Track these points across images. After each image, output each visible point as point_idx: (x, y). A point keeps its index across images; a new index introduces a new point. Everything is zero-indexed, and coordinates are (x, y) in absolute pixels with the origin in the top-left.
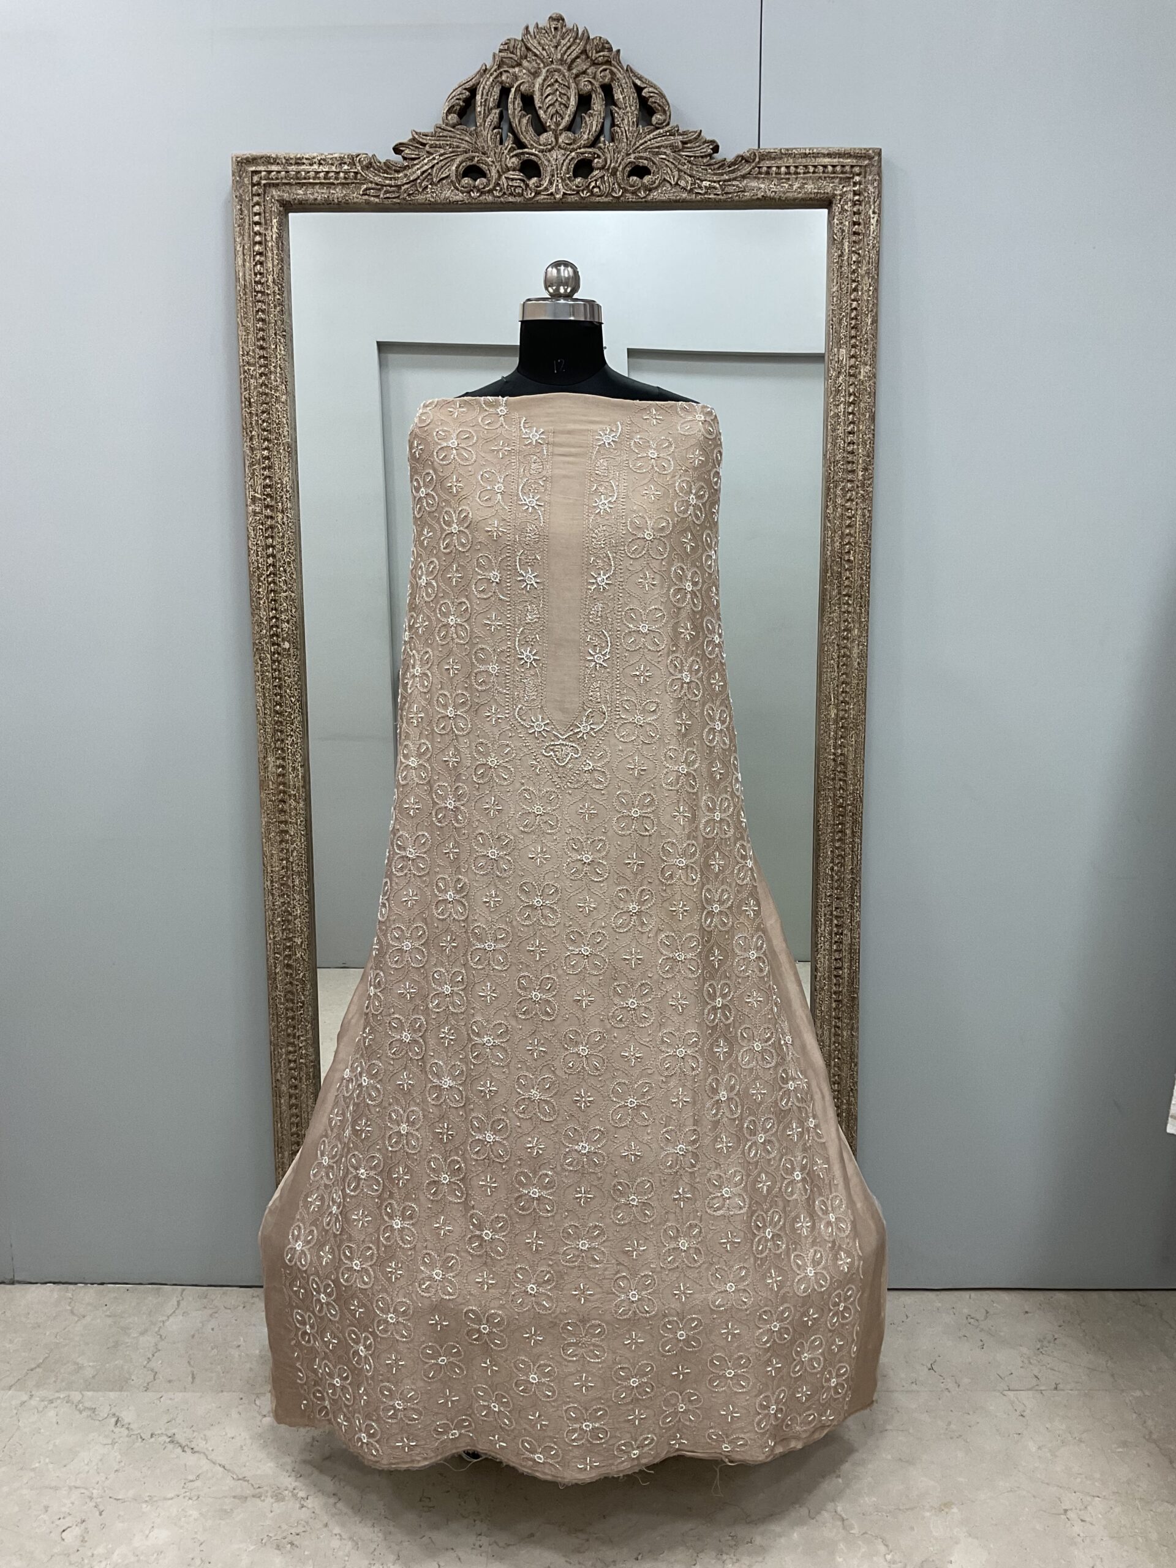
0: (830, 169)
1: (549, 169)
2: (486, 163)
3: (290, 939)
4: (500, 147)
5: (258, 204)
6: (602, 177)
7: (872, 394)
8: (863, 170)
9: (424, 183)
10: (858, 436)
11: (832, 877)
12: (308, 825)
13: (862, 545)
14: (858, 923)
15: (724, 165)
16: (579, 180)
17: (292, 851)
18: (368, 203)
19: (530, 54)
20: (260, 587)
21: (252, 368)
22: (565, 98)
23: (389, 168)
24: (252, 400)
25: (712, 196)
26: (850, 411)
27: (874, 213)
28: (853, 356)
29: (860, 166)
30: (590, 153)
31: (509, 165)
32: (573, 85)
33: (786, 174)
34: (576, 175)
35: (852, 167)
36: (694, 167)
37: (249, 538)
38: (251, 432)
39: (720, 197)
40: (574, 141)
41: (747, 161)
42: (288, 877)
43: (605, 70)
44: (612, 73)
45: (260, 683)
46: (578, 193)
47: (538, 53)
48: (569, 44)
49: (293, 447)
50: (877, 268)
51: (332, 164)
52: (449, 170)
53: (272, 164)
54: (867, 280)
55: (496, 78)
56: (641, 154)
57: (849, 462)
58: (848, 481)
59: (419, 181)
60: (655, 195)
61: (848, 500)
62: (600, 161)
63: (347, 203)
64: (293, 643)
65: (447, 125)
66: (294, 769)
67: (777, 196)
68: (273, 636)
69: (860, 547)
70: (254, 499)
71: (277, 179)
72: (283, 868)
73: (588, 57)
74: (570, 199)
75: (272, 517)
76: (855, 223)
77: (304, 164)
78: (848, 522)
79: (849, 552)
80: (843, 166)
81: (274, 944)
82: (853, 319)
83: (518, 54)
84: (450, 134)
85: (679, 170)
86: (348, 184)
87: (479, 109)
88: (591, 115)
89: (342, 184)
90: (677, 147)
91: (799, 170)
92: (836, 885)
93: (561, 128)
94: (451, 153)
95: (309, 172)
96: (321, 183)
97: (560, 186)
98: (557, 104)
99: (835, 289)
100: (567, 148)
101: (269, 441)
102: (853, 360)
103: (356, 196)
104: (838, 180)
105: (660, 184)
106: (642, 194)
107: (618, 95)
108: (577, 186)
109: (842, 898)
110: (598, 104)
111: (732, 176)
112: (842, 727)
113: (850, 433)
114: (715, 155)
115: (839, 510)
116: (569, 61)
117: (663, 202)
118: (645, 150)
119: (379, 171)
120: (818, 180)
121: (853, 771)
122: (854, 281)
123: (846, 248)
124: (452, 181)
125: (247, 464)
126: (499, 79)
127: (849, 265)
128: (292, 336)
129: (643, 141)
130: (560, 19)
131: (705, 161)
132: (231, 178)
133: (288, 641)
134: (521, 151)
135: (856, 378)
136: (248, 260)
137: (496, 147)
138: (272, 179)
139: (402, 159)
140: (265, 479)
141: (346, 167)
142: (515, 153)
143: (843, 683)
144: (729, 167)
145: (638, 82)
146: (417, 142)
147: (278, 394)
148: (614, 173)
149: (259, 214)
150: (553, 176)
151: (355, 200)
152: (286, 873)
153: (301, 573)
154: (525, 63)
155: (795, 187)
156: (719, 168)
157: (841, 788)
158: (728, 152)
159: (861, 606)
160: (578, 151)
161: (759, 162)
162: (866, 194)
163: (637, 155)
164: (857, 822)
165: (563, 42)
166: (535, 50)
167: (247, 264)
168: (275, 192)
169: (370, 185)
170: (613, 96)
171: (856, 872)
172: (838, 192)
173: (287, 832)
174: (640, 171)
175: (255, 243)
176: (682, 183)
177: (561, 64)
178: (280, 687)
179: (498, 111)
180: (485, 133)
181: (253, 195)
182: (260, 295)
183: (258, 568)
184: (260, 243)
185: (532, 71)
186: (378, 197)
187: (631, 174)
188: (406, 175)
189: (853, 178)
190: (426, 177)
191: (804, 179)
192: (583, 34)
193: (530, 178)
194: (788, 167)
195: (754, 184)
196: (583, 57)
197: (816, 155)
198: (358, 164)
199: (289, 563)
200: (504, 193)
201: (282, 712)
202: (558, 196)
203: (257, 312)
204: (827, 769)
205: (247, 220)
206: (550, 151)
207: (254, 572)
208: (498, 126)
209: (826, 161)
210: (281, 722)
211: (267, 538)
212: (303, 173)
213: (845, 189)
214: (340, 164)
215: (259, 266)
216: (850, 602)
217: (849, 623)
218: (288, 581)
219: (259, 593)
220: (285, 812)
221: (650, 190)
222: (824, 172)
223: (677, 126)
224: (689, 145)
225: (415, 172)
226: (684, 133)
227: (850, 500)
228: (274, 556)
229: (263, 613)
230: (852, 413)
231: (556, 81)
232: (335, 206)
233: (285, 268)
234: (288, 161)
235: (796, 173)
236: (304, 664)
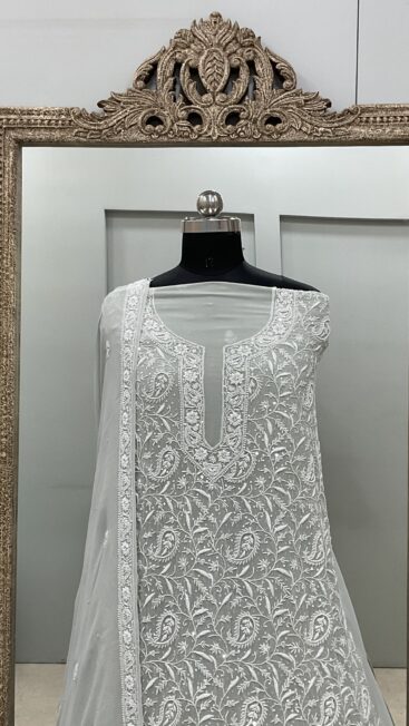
1: (208, 119)
2: (163, 115)
4: (173, 104)
6: (246, 125)
9: (119, 129)
15: (335, 116)
16: (229, 126)
18: (78, 141)
19: (196, 40)
22: (221, 70)
23: (94, 117)
25: (326, 138)
30: (238, 108)
31: (180, 116)
32: (226, 61)
33: (380, 122)
34: (228, 122)
36: (313, 118)
39: (331, 138)
40: (227, 99)
41: (352, 114)
43: (249, 51)
44: (255, 53)
46: (228, 135)
47: (202, 39)
48: (224, 33)
49: (17, 310)
51: (54, 115)
52: (137, 119)
53: (11, 114)
55: (171, 56)
56: (275, 109)
59: (115, 127)
60: (284, 137)
62: (245, 113)
63: (63, 141)
65: (136, 88)
67: (373, 137)
71: (14, 124)
73: (237, 42)
74: (222, 140)
77: (33, 114)
83: (188, 40)
84: (138, 94)
85: (302, 120)
86: (64, 128)
87: (159, 78)
88: (239, 82)
89: (60, 128)
90: (300, 104)
91: (389, 120)
93: (217, 90)
94: (138, 107)
95: (37, 120)
96: (45, 128)
97: (216, 131)
98: (215, 74)
100: (222, 104)
103: (69, 136)
105: (288, 129)
106: (275, 136)
107: (258, 68)
108: (228, 131)
110: (244, 74)
111: (341, 124)
114: (328, 109)
116: (224, 44)
117: (290, 141)
118: (278, 106)
119: (87, 120)
120: (403, 126)
124: (138, 127)
126: (174, 57)
128: (21, 232)
129: (276, 100)
130: (218, 16)
131: (321, 113)
134: (188, 106)
137: (171, 104)
138: (11, 124)
139: (103, 112)
141: (63, 117)
142: (184, 108)
144: (339, 117)
145: (273, 59)
146: (115, 100)
147: (8, 274)
148: (255, 122)
149: (1, 148)
150: (211, 124)
151: (69, 139)
153: (19, 400)
154: (193, 46)
155: (386, 132)
156: (331, 118)
158: (338, 107)
160: (229, 106)
161: (360, 114)
163: (272, 109)
165: (220, 31)
166: (200, 37)
168: (12, 134)
169: (80, 129)
170: (255, 69)
174: (274, 121)
176: (304, 129)
177: (218, 47)
179: (172, 79)
180: (163, 94)
185: (198, 51)
186: (85, 137)
187: (267, 122)
188: (106, 123)
190: (120, 124)
191: (393, 125)
192: (234, 26)
193: (194, 125)
194: (381, 118)
195: (357, 129)
196: (234, 41)
197: (402, 109)
198: (72, 115)
200: (176, 136)
202: (214, 138)
206: (209, 106)
208: (174, 89)
212: (33, 121)
214: (59, 115)
221: (281, 134)
223: (301, 89)
224: (309, 102)
225: (113, 121)
226: (305, 95)
231: (215, 58)
232: (55, 143)
233: (18, 185)
234: (22, 112)
235: (388, 122)
236: (16, 467)
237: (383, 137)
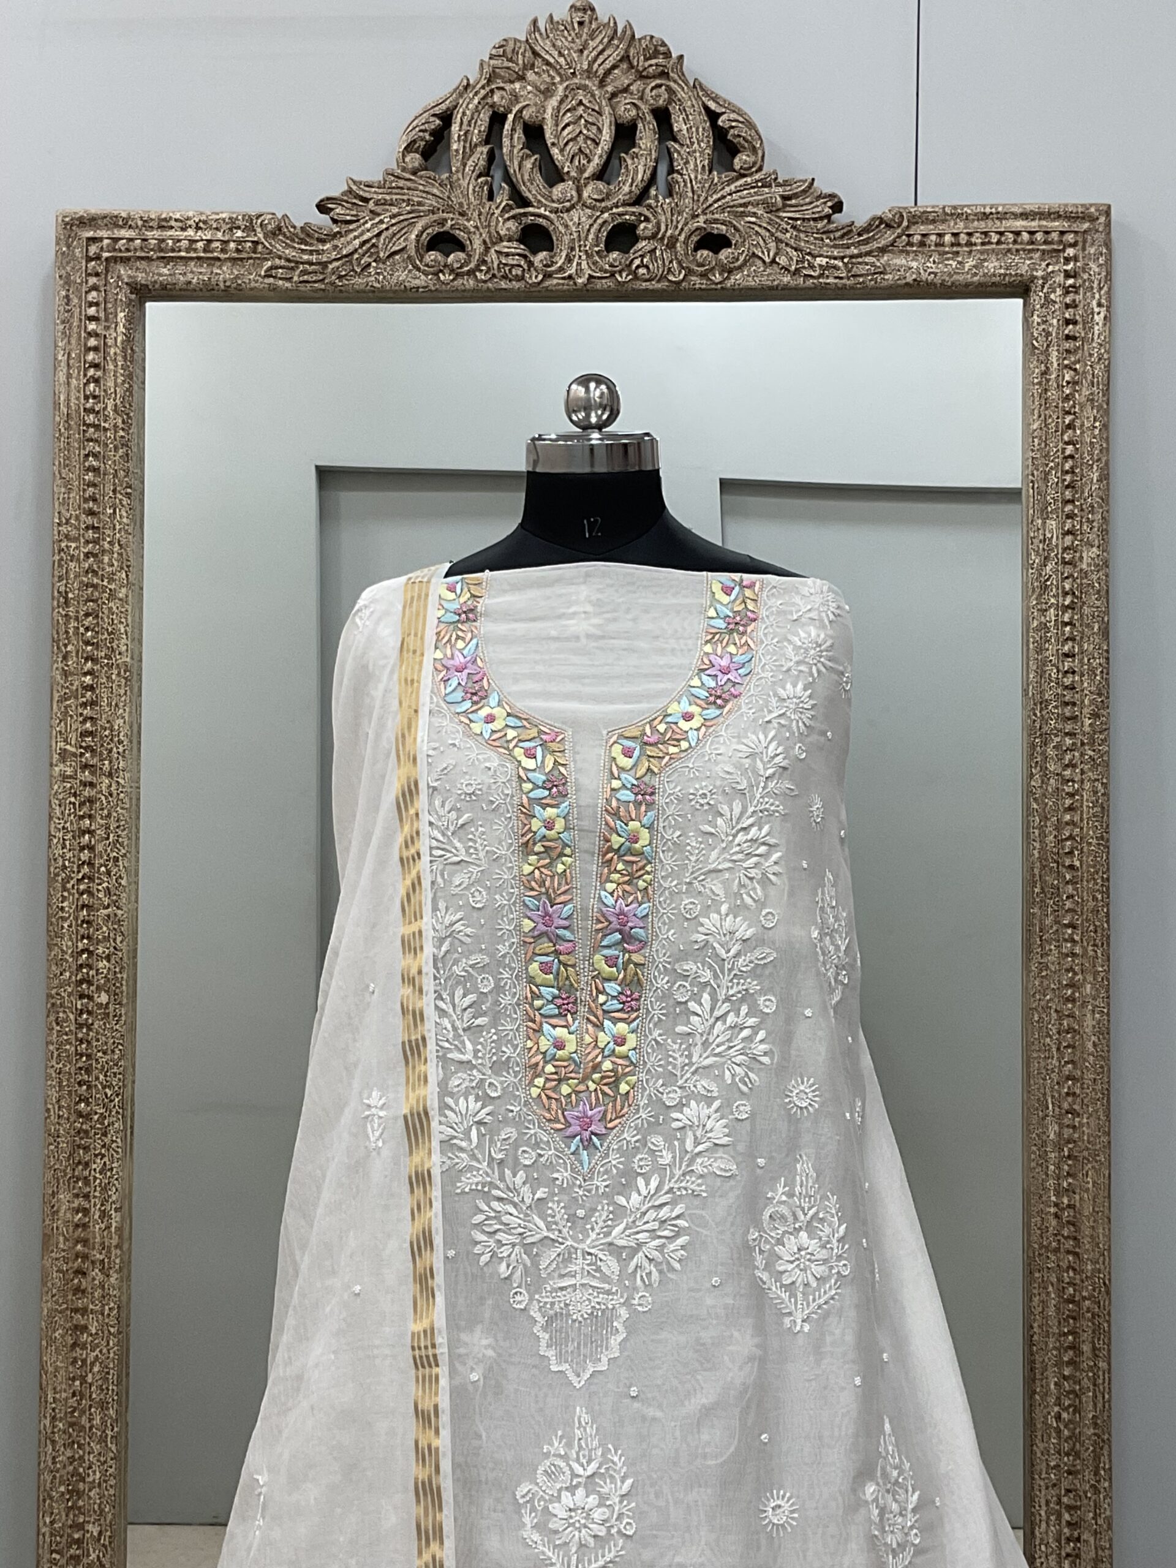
0: (1025, 236)
1: (566, 239)
2: (465, 229)
3: (80, 1527)
4: (488, 204)
5: (95, 288)
6: (653, 251)
7: (1103, 593)
8: (1080, 239)
9: (365, 260)
10: (1081, 661)
11: (1059, 1431)
12: (123, 1315)
13: (1094, 841)
14: (1109, 1521)
15: (851, 231)
16: (615, 255)
17: (93, 1364)
18: (273, 289)
19: (538, 62)
20: (64, 899)
21: (74, 545)
22: (594, 129)
23: (308, 235)
24: (70, 595)
25: (831, 280)
26: (1066, 619)
27: (1099, 305)
28: (1069, 532)
29: (1076, 232)
30: (633, 213)
31: (502, 233)
32: (607, 110)
33: (953, 245)
34: (609, 248)
35: (1062, 233)
36: (802, 235)
37: (51, 818)
38: (66, 646)
39: (844, 281)
40: (608, 196)
41: (889, 226)
42: (83, 1412)
43: (659, 86)
44: (669, 90)
45: (54, 1063)
46: (613, 275)
47: (552, 61)
48: (601, 47)
49: (134, 670)
50: (1107, 392)
51: (217, 229)
52: (405, 240)
53: (121, 227)
54: (1090, 412)
55: (484, 98)
56: (716, 216)
57: (1067, 704)
58: (1067, 734)
59: (356, 256)
60: (737, 278)
61: (1067, 766)
62: (650, 226)
63: (239, 288)
64: (115, 995)
65: (404, 170)
66: (104, 1214)
67: (938, 281)
68: (80, 983)
69: (1090, 844)
70: (64, 755)
71: (128, 250)
72: (74, 1395)
73: (632, 67)
74: (599, 285)
75: (92, 785)
76: (1068, 322)
77: (172, 227)
78: (1068, 802)
79: (1071, 853)
80: (1047, 233)
81: (51, 1535)
82: (1067, 472)
83: (521, 62)
84: (409, 184)
85: (778, 241)
86: (241, 259)
87: (455, 146)
88: (636, 156)
89: (234, 260)
90: (773, 205)
91: (973, 240)
92: (1066, 1446)
93: (586, 175)
94: (409, 213)
95: (179, 241)
96: (199, 258)
97: (584, 265)
98: (581, 139)
99: (1035, 426)
100: (597, 206)
101: (95, 660)
102: (1068, 539)
103: (253, 277)
104: (1038, 255)
105: (745, 261)
106: (718, 278)
107: (679, 125)
108: (611, 266)
109: (1077, 1472)
110: (647, 138)
111: (864, 249)
112: (1069, 1157)
113: (1066, 655)
114: (836, 216)
115: (1052, 781)
116: (601, 72)
117: (751, 289)
118: (723, 209)
119: (293, 241)
120: (1005, 254)
121: (1092, 1237)
122: (1068, 413)
123: (1054, 360)
124: (409, 257)
125: (56, 699)
126: (489, 100)
127: (1060, 387)
128: (142, 493)
129: (719, 195)
131: (819, 226)
132: (53, 248)
133: (107, 992)
134: (522, 211)
135: (1075, 566)
136: (75, 375)
137: (482, 205)
138: (120, 251)
139: (330, 222)
140: (84, 722)
141: (239, 233)
142: (512, 213)
143: (1068, 1078)
144: (860, 235)
145: (712, 105)
146: (355, 196)
147: (113, 587)
149: (97, 304)
150: (572, 249)
151: (253, 284)
152: (79, 1403)
153: (137, 875)
154: (530, 75)
155: (967, 265)
156: (842, 237)
157: (1069, 1267)
158: (857, 213)
159: (1095, 945)
160: (615, 210)
161: (908, 227)
162: (1086, 276)
163: (709, 216)
164: (1102, 1332)
165: (592, 44)
166: (547, 57)
167: (74, 382)
168: (123, 271)
169: (277, 262)
170: (671, 127)
171: (1103, 1425)
172: (1040, 273)
173: (84, 1328)
174: (714, 242)
175: (90, 349)
176: (782, 260)
177: (589, 77)
178: (88, 1071)
179: (485, 149)
180: (464, 183)
181: (90, 275)
182: (92, 430)
183: (64, 867)
184: (96, 349)
185: (542, 87)
186: (290, 279)
187: (699, 246)
188: (335, 247)
189: (1064, 250)
190: (369, 249)
191: (982, 253)
192: (624, 31)
193: (535, 252)
194: (955, 235)
195: (900, 261)
196: (625, 66)
197: (1003, 216)
198: (259, 230)
199: (116, 859)
200: (494, 276)
201: (89, 1114)
202: (580, 281)
203: (87, 456)
204: (1043, 1230)
205: (76, 314)
206: (568, 210)
207: (57, 875)
208: (488, 172)
209: (1019, 224)
210: (86, 1132)
211: (82, 817)
212: (170, 242)
213: (1050, 268)
214: (231, 229)
215: (92, 385)
216: (1077, 938)
217: (1075, 974)
218: (113, 891)
219: (62, 909)
220: (83, 1292)
221: (730, 272)
222: (1015, 242)
223: (775, 172)
224: (793, 202)
225: (350, 243)
226: (786, 183)
227: (1074, 766)
228: (91, 848)
229: (66, 943)
230: (1069, 623)
231: (581, 103)
232: (222, 294)
233: (135, 387)
234: (147, 223)
235: (969, 244)
236: (133, 1029)
237: (961, 278)
